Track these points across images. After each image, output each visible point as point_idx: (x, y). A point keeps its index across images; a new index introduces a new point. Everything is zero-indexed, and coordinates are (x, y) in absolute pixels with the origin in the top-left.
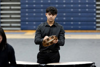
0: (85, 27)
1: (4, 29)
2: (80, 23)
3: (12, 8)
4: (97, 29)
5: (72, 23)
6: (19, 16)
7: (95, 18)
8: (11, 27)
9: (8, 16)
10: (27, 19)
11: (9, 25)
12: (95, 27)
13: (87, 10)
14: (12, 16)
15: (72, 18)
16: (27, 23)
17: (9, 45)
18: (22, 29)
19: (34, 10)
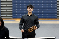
0: (50, 17)
1: (2, 18)
2: (47, 14)
3: (8, 5)
4: (58, 18)
5: (43, 14)
6: (12, 10)
7: (56, 12)
8: (7, 17)
9: (5, 11)
10: (16, 12)
11: (5, 15)
12: (56, 17)
13: (52, 7)
14: (8, 11)
15: (43, 12)
16: (16, 14)
17: (5, 27)
18: (13, 18)
19: (21, 7)
